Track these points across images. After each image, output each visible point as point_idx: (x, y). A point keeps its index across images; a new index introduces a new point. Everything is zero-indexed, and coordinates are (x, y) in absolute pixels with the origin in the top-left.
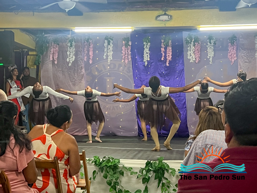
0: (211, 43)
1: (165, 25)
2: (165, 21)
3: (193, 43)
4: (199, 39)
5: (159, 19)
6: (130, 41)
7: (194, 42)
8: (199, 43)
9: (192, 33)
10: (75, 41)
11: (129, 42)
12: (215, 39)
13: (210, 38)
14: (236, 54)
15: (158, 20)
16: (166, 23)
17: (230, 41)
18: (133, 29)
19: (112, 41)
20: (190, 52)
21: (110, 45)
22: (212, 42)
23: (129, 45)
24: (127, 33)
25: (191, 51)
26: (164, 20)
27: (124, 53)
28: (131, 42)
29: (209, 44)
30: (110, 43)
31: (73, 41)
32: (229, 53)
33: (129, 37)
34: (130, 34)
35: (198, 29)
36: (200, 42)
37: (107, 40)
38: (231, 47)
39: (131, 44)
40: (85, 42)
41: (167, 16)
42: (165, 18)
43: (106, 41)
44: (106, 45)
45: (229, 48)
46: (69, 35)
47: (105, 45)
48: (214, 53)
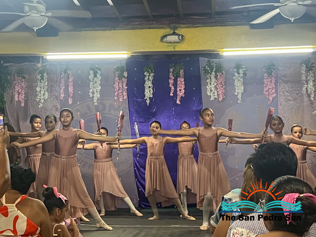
0: (239, 74)
1: (174, 48)
2: (174, 42)
3: (214, 74)
4: (223, 67)
5: (165, 40)
6: (125, 71)
7: (216, 72)
8: (222, 74)
9: (212, 60)
10: (47, 72)
11: (124, 73)
12: (245, 68)
13: (238, 67)
14: (275, 89)
15: (164, 42)
16: (176, 46)
17: (266, 71)
18: (129, 55)
19: (100, 72)
20: (210, 87)
21: (97, 78)
22: (240, 72)
23: (124, 77)
24: (121, 60)
25: (212, 85)
26: (172, 42)
27: (117, 87)
28: (127, 73)
29: (236, 74)
30: (97, 74)
31: (45, 72)
32: (265, 88)
33: (124, 66)
34: (125, 61)
35: (220, 54)
36: (224, 72)
37: (93, 70)
38: (268, 78)
39: (127, 75)
40: (61, 72)
41: (177, 37)
42: (175, 38)
43: (91, 72)
44: (92, 78)
45: (264, 81)
46: (39, 64)
47: (90, 77)
48: (243, 88)
